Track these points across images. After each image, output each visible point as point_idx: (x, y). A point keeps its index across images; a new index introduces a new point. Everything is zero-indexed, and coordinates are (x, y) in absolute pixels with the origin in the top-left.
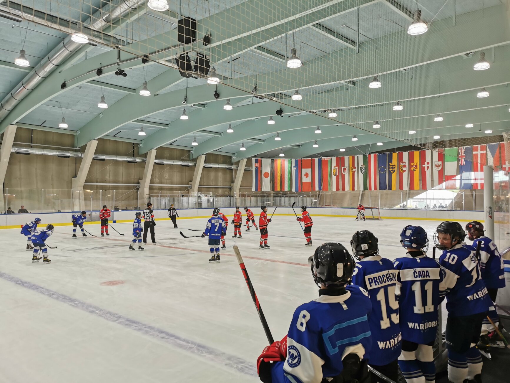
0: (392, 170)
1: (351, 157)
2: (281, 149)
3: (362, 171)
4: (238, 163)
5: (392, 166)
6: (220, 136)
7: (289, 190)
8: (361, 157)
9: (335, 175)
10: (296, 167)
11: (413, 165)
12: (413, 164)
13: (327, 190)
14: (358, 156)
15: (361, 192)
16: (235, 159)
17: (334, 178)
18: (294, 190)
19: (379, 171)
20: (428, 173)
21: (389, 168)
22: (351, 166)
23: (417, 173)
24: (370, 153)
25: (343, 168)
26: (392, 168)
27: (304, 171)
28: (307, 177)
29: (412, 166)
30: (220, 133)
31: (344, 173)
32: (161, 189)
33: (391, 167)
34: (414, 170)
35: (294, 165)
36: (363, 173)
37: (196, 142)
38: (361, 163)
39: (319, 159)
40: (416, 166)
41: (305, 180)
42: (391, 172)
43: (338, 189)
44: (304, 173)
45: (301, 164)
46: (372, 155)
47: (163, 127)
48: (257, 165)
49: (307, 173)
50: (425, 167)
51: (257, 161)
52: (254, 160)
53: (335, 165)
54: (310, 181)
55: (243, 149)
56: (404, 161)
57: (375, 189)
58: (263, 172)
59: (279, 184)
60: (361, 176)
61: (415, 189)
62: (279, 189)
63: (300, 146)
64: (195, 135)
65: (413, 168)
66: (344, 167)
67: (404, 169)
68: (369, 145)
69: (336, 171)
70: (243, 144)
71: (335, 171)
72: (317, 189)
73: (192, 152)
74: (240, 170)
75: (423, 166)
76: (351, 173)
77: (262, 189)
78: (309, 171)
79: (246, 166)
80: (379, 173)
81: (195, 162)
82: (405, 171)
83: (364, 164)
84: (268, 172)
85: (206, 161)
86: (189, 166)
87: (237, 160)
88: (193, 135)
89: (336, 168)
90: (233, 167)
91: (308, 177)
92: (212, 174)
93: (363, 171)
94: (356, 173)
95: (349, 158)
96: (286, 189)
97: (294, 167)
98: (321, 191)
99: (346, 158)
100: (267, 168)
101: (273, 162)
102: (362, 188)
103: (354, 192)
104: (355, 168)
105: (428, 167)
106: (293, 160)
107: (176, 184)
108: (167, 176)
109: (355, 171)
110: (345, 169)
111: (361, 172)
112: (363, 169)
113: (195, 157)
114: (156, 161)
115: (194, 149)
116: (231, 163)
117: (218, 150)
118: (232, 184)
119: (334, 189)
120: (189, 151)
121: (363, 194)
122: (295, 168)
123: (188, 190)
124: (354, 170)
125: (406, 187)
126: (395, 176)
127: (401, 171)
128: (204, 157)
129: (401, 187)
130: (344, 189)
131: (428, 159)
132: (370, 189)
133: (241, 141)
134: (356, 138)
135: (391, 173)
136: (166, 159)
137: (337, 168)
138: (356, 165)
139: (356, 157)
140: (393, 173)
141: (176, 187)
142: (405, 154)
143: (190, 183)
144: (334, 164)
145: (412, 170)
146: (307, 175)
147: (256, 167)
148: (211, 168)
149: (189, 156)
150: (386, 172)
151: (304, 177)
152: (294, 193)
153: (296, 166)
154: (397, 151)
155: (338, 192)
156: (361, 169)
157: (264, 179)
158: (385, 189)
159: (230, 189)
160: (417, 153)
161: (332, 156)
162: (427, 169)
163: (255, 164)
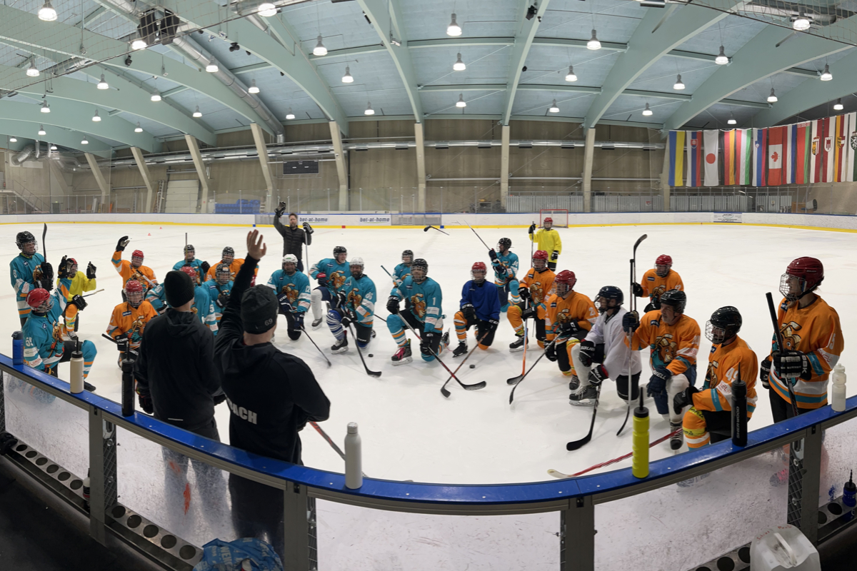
1: (839, 118)
7: (748, 183)
8: (853, 117)
9: (815, 154)
10: (758, 143)
13: (803, 181)
14: (850, 116)
16: (663, 133)
17: (813, 159)
18: (755, 184)
22: (838, 135)
25: (827, 139)
27: (772, 149)
28: (775, 161)
31: (826, 149)
32: (536, 183)
35: (755, 139)
36: (854, 148)
38: (853, 128)
39: (793, 126)
41: (775, 165)
43: (817, 180)
44: (771, 154)
45: (769, 136)
48: (694, 142)
49: (775, 153)
51: (694, 136)
52: (689, 134)
53: (816, 136)
54: (780, 167)
58: (707, 153)
60: (852, 153)
62: (731, 182)
69: (817, 146)
71: (814, 146)
72: (789, 181)
73: (583, 125)
76: (837, 149)
77: (703, 182)
78: (778, 149)
81: (584, 142)
84: (714, 153)
86: (574, 148)
89: (816, 140)
90: (662, 147)
91: (777, 161)
93: (855, 145)
94: (844, 149)
95: (836, 119)
96: (743, 181)
97: (756, 143)
98: (794, 183)
99: (833, 121)
100: (712, 147)
101: (721, 135)
102: (850, 178)
103: (838, 184)
104: (843, 138)
106: (755, 130)
107: (560, 177)
108: (546, 164)
109: (843, 145)
110: (829, 142)
111: (852, 146)
112: (854, 141)
117: (630, 120)
118: (659, 175)
119: (813, 178)
122: (758, 145)
124: (842, 142)
128: (593, 132)
130: (825, 180)
137: (818, 140)
138: (845, 134)
139: (846, 117)
141: (560, 180)
143: (582, 174)
144: (814, 134)
146: (775, 157)
147: (693, 145)
148: (613, 149)
151: (771, 160)
152: (755, 188)
153: (759, 141)
155: (817, 185)
156: (852, 141)
157: (707, 165)
159: (657, 183)
161: (812, 119)
163: (692, 141)
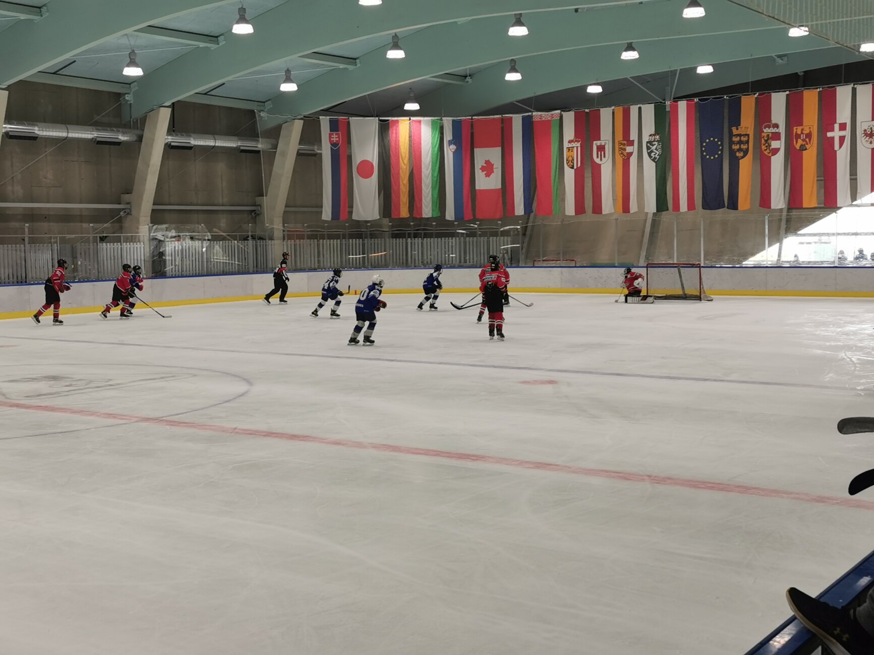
0: (740, 150)
1: (619, 111)
2: (410, 88)
3: (652, 154)
4: (274, 133)
5: (740, 135)
6: (213, 46)
7: (437, 214)
8: (649, 111)
9: (572, 168)
10: (455, 144)
11: (799, 132)
12: (799, 128)
13: (550, 212)
14: (640, 109)
15: (650, 217)
16: (265, 118)
17: (569, 175)
18: (450, 215)
19: (702, 152)
20: (842, 156)
21: (731, 143)
22: (619, 137)
23: (810, 159)
24: (677, 99)
25: (596, 144)
26: (740, 142)
27: (481, 155)
28: (488, 175)
29: (798, 136)
30: (213, 38)
31: (597, 161)
32: (31, 216)
33: (738, 139)
34: (803, 148)
35: (448, 136)
36: (654, 160)
37: (137, 65)
38: (649, 127)
39: (524, 118)
40: (809, 136)
41: (487, 183)
42: (738, 154)
43: (580, 208)
44: (479, 163)
45: (472, 134)
46: (682, 105)
47: (23, 17)
48: (335, 138)
49: (487, 162)
50: (833, 138)
51: (334, 126)
52: (325, 121)
53: (572, 137)
54: (499, 186)
55: (289, 87)
56: (774, 121)
57: (691, 206)
58: (357, 159)
59: (404, 199)
60: (650, 168)
61: (804, 207)
62: (404, 213)
63: (468, 79)
64: (132, 43)
65: (800, 142)
66: (598, 143)
67: (775, 144)
68: (673, 73)
69: (576, 155)
70: (288, 71)
71: (570, 153)
72: (519, 210)
73: (127, 97)
74: (284, 154)
75: (829, 134)
76: (619, 160)
77: (351, 213)
78: (494, 155)
79: (300, 144)
80: (703, 157)
81: (138, 132)
82: (776, 151)
83: (657, 133)
84: (370, 159)
85: (173, 129)
86: (119, 144)
87: (272, 124)
88: (124, 41)
89: (574, 145)
90: (261, 145)
91: (493, 175)
92: (196, 169)
93: (656, 154)
94: (633, 160)
95: (613, 113)
96: (427, 210)
97: (450, 143)
98: (532, 215)
99: (606, 114)
100: (366, 149)
101: (384, 128)
102: (651, 206)
103: (626, 217)
104: (631, 143)
105: (842, 139)
106: (447, 122)
107: (81, 203)
108: (50, 176)
109: (631, 154)
110: (601, 148)
111: (650, 157)
112: (655, 147)
113: (136, 114)
114: (9, 127)
115: (135, 87)
116: (252, 133)
117: (212, 93)
118: (258, 199)
119: (570, 208)
120: (118, 96)
121: (655, 224)
122: (453, 147)
123: (120, 221)
124: (629, 149)
125: (778, 200)
126: (746, 166)
127: (766, 153)
128: (165, 115)
129: (765, 200)
130: (597, 208)
131: (843, 114)
132: (677, 207)
133: (281, 63)
134: (633, 49)
135: (738, 159)
136: (45, 122)
137: (579, 144)
138: (634, 136)
139: (634, 110)
140: (742, 157)
141: (81, 209)
142: (779, 101)
143: (126, 197)
144: (569, 132)
145: (798, 147)
146: (488, 168)
147: (334, 144)
148: (190, 148)
149: (118, 112)
150: (721, 156)
151: (479, 175)
152: (450, 223)
153: (456, 140)
154: (754, 91)
155: (582, 218)
156: (648, 148)
157: (358, 180)
158: (720, 206)
159: (255, 214)
160: (811, 97)
161: (565, 109)
162: (841, 145)
163: (330, 135)
